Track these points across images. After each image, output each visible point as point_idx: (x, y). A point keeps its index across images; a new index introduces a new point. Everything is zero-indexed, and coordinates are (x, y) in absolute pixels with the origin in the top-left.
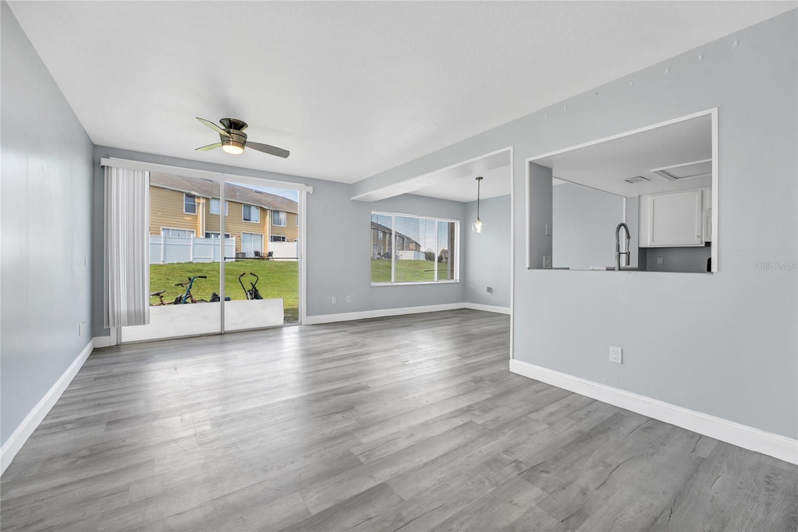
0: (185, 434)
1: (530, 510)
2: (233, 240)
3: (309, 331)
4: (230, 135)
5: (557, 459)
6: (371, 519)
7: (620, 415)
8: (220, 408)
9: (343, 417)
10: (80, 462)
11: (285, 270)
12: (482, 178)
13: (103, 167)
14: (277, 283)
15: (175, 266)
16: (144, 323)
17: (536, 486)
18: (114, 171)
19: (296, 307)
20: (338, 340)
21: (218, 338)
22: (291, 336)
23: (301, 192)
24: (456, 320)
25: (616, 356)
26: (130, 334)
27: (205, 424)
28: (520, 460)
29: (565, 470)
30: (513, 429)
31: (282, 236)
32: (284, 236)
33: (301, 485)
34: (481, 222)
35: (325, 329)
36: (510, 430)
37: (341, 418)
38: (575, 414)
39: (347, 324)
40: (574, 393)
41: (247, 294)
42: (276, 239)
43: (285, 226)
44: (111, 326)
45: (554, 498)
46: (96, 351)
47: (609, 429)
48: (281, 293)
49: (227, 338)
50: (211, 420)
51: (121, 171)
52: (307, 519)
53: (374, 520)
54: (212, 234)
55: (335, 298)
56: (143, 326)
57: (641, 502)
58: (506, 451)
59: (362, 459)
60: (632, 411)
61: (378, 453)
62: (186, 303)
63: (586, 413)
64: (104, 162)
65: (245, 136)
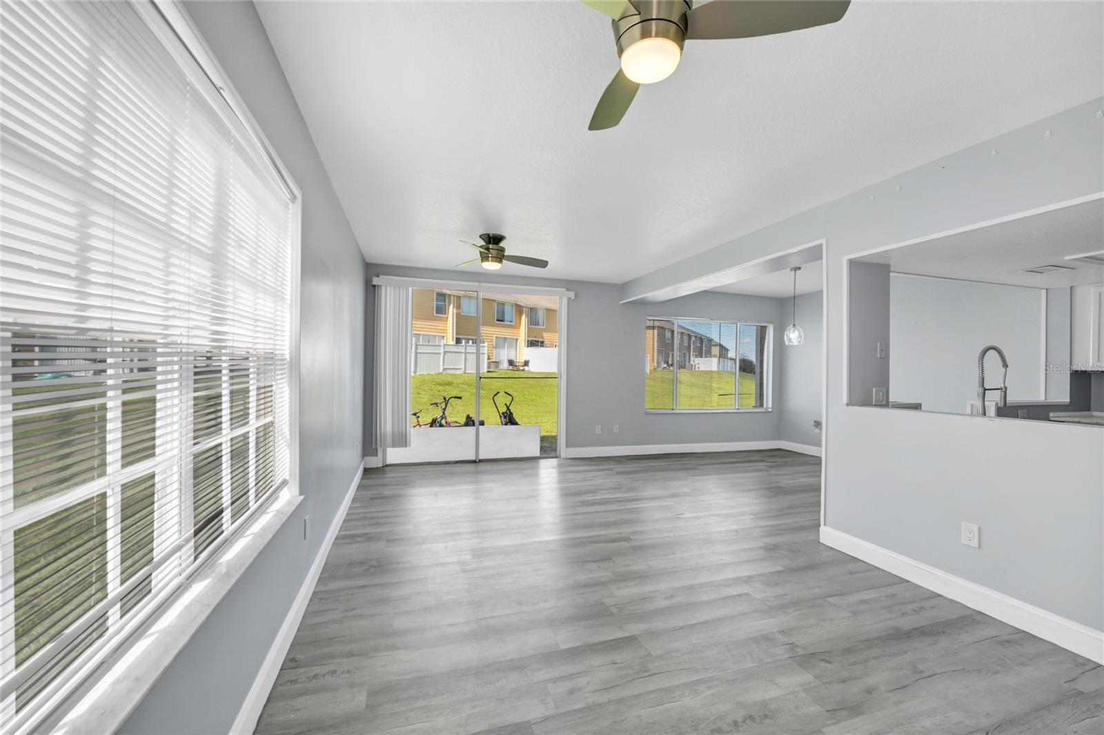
0: (450, 560)
1: (793, 693)
2: (484, 347)
3: (569, 466)
4: (489, 251)
5: (848, 651)
6: (616, 663)
7: (971, 619)
8: (478, 540)
9: (599, 567)
10: (373, 570)
11: (543, 384)
12: (800, 268)
13: (374, 286)
14: (533, 401)
15: (426, 377)
16: (406, 446)
17: (808, 672)
18: (383, 289)
19: (555, 434)
20: (600, 478)
21: (471, 467)
22: (548, 470)
23: (561, 299)
24: (761, 465)
25: (971, 535)
26: (394, 455)
27: (466, 554)
28: (797, 643)
29: (854, 665)
30: (801, 610)
31: (540, 340)
32: (542, 340)
33: (553, 622)
34: (798, 330)
35: (586, 465)
36: (795, 610)
37: (596, 567)
38: (897, 608)
39: (613, 461)
40: (908, 581)
41: (501, 417)
42: (532, 344)
43: (544, 327)
44: (379, 447)
45: (827, 689)
46: (367, 471)
47: (944, 632)
48: (538, 414)
49: (482, 467)
50: (471, 550)
51: (388, 288)
52: (557, 651)
53: (619, 665)
54: (463, 339)
55: (600, 427)
56: (405, 449)
57: (946, 717)
58: (783, 632)
59: (614, 610)
60: (996, 617)
61: (632, 608)
62: (441, 426)
63: (916, 609)
64: (376, 281)
65: (503, 250)
